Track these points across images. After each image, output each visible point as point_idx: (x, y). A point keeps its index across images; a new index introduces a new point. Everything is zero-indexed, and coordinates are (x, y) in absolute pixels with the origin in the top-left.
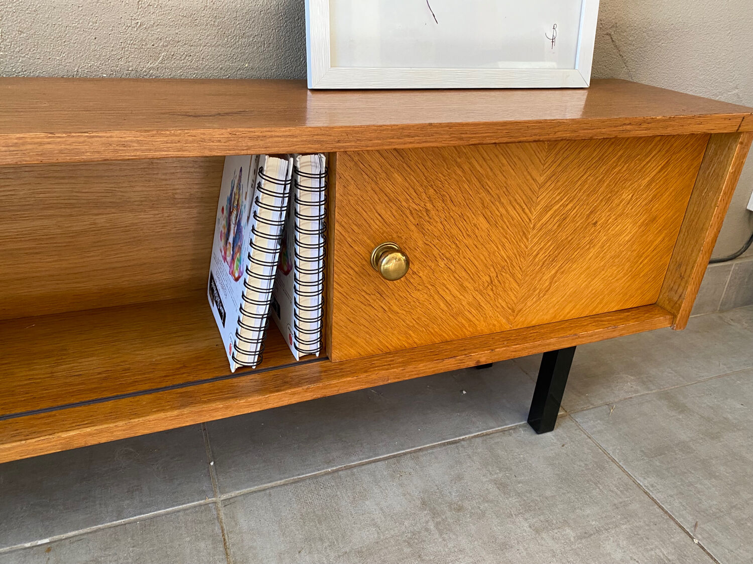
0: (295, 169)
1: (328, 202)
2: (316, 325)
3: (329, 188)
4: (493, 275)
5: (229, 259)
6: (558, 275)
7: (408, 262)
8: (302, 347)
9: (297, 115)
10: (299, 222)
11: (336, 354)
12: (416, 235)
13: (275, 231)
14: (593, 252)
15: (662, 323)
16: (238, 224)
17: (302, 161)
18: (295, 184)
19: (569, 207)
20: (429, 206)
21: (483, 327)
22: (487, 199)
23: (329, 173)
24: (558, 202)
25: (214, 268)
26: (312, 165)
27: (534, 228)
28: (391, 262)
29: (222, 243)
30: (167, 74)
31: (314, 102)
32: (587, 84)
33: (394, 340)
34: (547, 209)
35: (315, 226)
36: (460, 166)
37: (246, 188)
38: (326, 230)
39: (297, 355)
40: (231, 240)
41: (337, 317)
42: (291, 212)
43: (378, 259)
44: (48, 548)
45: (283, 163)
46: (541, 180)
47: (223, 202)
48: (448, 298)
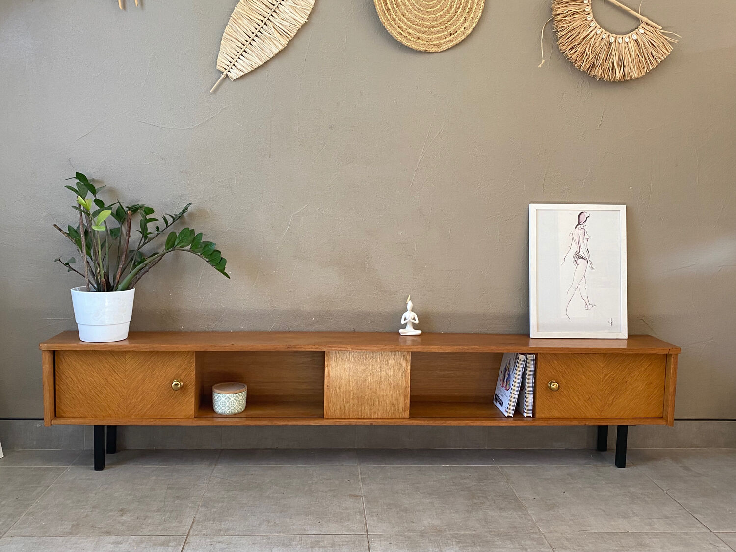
0: (527, 358)
1: (536, 367)
2: (531, 405)
3: (536, 363)
4: (590, 396)
5: (505, 385)
6: (615, 399)
7: (559, 386)
8: (527, 411)
9: (528, 344)
10: (527, 372)
11: (537, 415)
12: (562, 379)
13: (521, 374)
14: (628, 392)
15: (662, 422)
16: (509, 375)
17: (529, 356)
18: (527, 362)
19: (615, 375)
20: (566, 371)
21: (588, 415)
22: (584, 370)
23: (536, 359)
24: (609, 374)
25: (497, 392)
26: (532, 357)
27: (602, 381)
28: (554, 386)
29: (501, 383)
30: (489, 332)
31: (531, 341)
32: (627, 337)
33: (557, 414)
34: (606, 375)
35: (532, 373)
36: (574, 360)
37: (512, 363)
38: (535, 375)
39: (525, 415)
40: (506, 380)
41: (537, 403)
42: (525, 370)
43: (550, 385)
44: (450, 467)
45: (524, 356)
46: (602, 366)
47: (502, 369)
48: (574, 402)
